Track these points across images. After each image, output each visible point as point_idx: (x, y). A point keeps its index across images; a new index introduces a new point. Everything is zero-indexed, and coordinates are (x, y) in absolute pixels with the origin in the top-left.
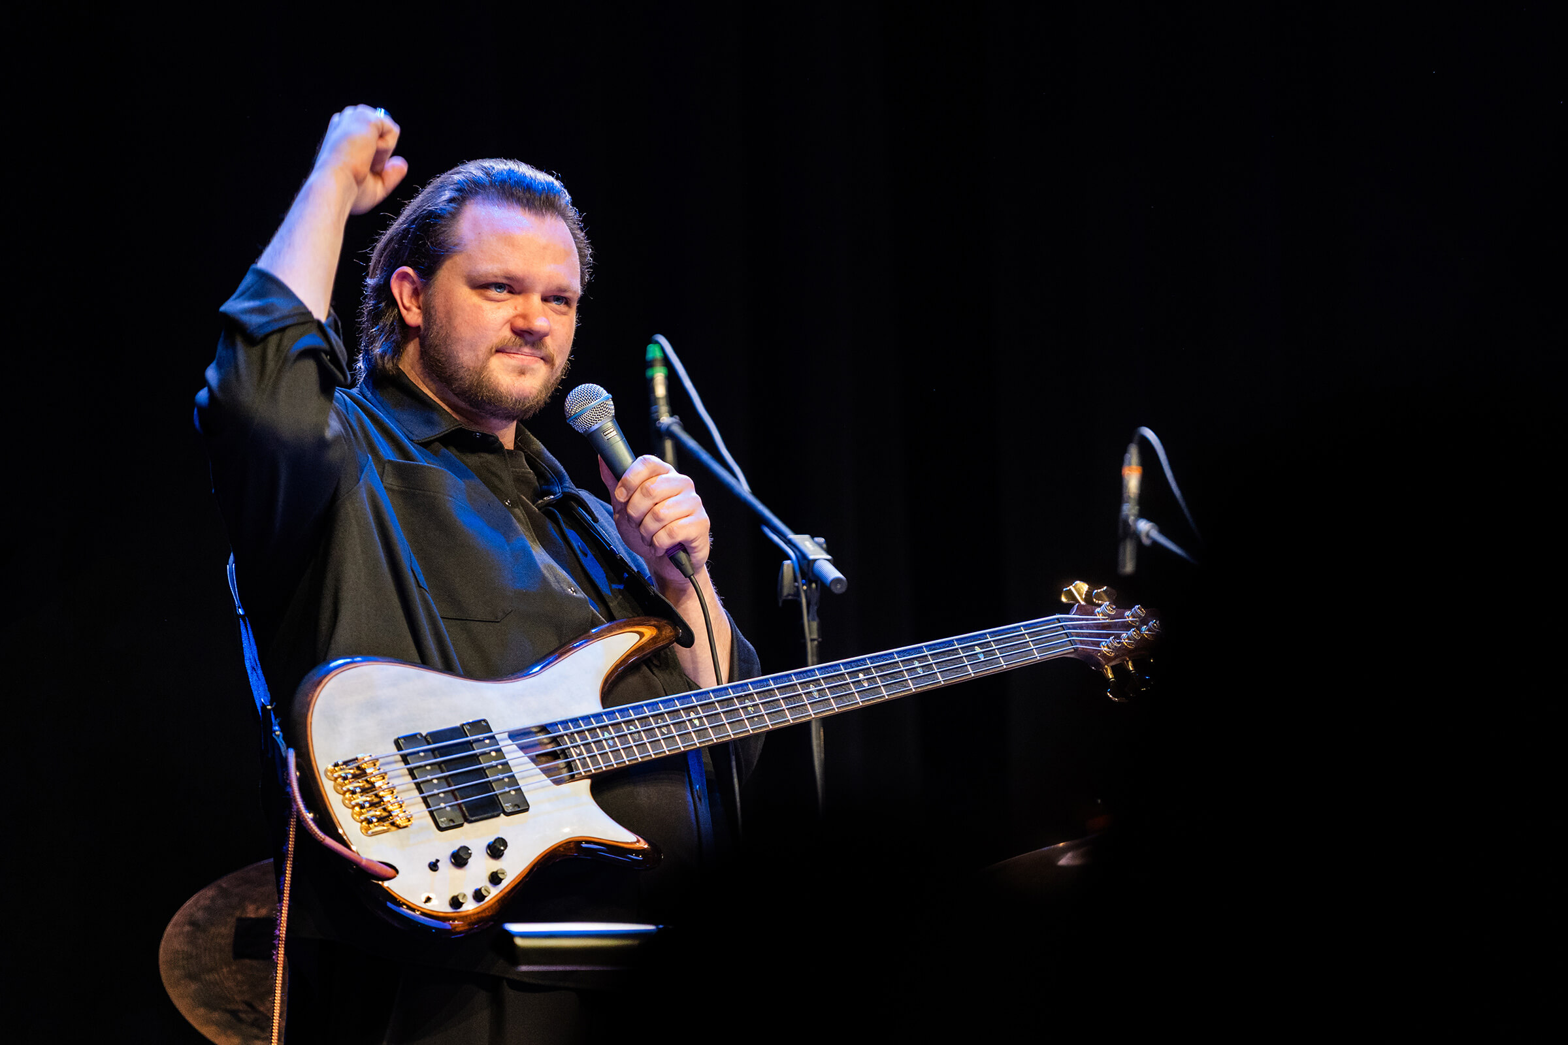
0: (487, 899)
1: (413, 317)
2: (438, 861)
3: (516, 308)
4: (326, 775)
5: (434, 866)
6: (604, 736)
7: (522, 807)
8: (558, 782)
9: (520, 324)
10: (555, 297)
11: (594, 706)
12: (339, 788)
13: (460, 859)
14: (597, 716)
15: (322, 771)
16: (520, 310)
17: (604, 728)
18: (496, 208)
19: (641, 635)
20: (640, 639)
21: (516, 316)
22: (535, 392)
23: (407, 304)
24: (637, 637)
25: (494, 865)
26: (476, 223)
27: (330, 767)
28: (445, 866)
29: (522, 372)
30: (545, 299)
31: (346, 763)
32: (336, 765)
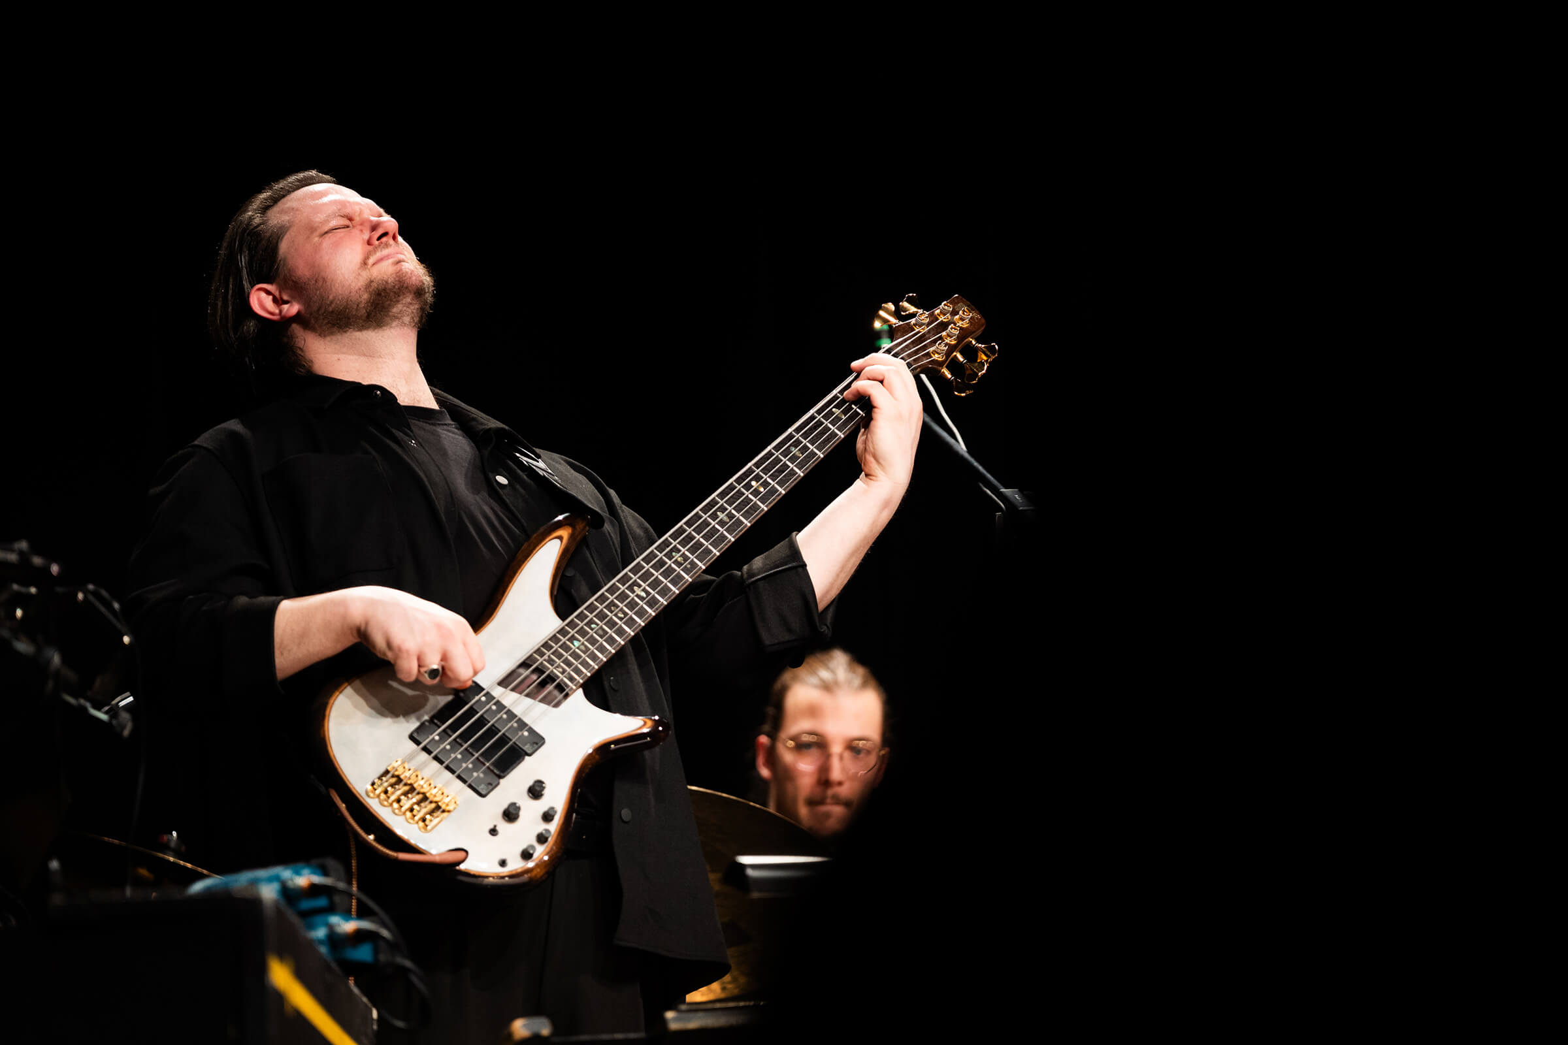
0: (549, 839)
2: (495, 826)
4: (368, 796)
5: (493, 832)
6: (574, 646)
7: (538, 741)
8: (557, 705)
11: (554, 623)
12: (386, 803)
13: (511, 814)
14: (562, 631)
15: (363, 794)
17: (572, 639)
19: (560, 538)
20: (562, 542)
24: (557, 541)
25: (542, 805)
27: (370, 788)
28: (503, 826)
31: (380, 778)
32: (373, 784)
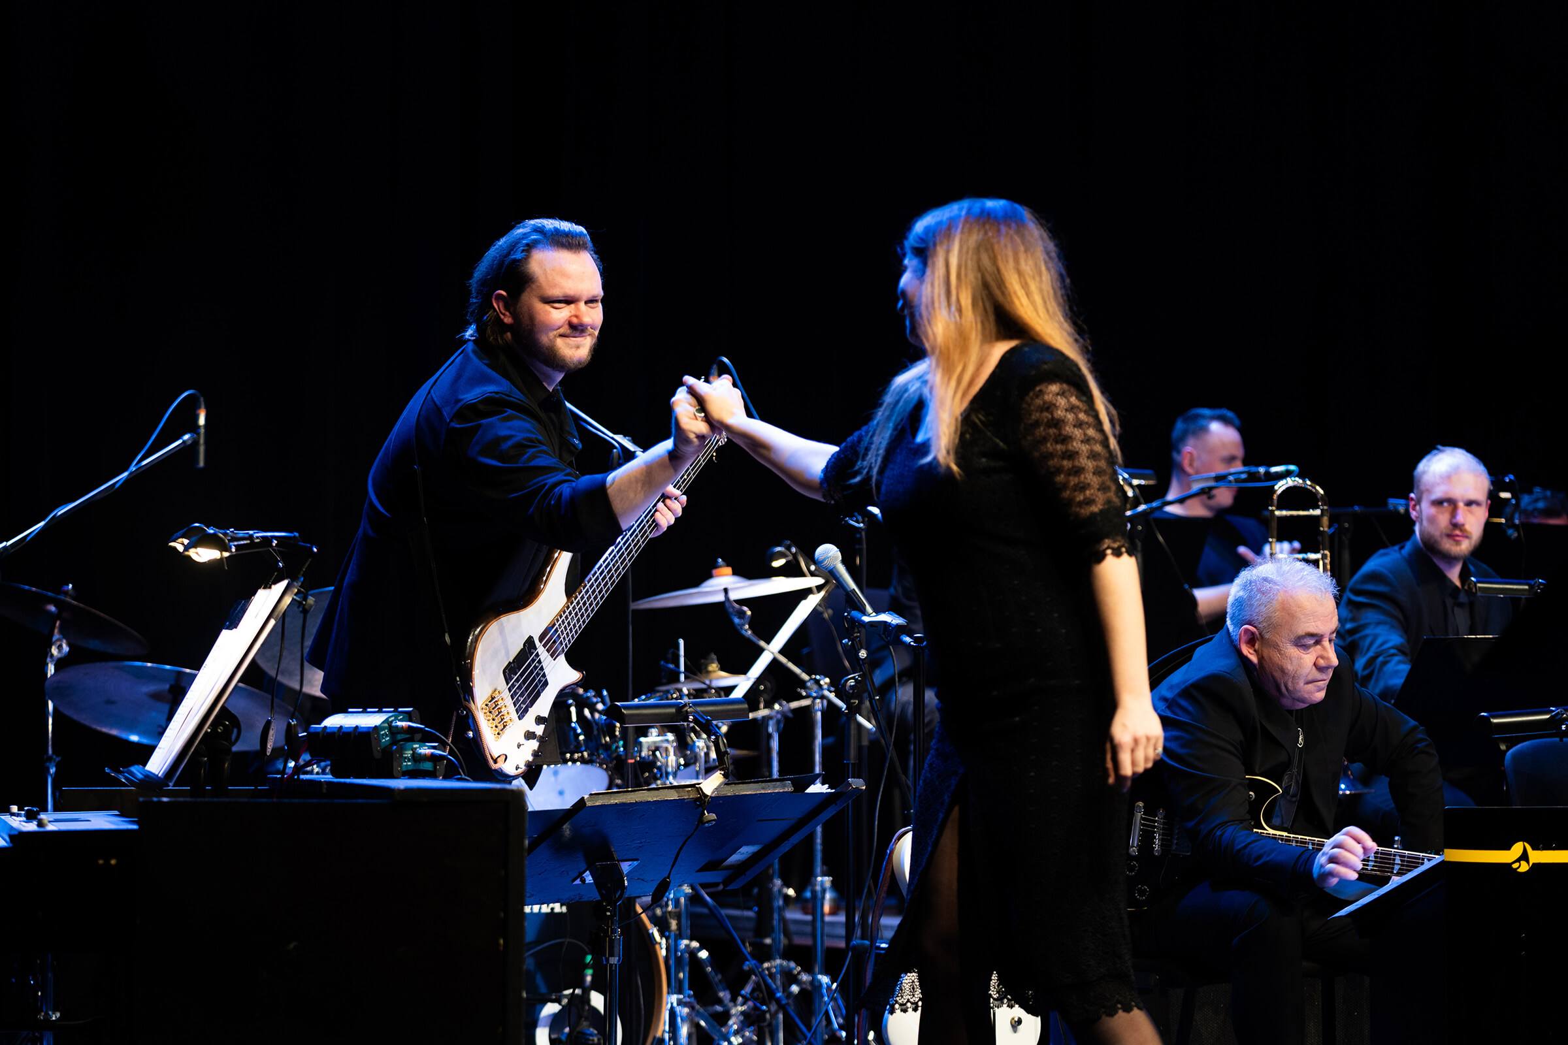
1: (508, 320)
3: (571, 312)
9: (575, 320)
10: (591, 301)
16: (573, 312)
18: (551, 252)
21: (571, 316)
22: (585, 357)
23: (503, 311)
26: (541, 264)
29: (578, 347)
30: (586, 303)
